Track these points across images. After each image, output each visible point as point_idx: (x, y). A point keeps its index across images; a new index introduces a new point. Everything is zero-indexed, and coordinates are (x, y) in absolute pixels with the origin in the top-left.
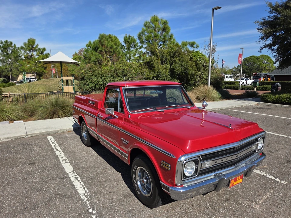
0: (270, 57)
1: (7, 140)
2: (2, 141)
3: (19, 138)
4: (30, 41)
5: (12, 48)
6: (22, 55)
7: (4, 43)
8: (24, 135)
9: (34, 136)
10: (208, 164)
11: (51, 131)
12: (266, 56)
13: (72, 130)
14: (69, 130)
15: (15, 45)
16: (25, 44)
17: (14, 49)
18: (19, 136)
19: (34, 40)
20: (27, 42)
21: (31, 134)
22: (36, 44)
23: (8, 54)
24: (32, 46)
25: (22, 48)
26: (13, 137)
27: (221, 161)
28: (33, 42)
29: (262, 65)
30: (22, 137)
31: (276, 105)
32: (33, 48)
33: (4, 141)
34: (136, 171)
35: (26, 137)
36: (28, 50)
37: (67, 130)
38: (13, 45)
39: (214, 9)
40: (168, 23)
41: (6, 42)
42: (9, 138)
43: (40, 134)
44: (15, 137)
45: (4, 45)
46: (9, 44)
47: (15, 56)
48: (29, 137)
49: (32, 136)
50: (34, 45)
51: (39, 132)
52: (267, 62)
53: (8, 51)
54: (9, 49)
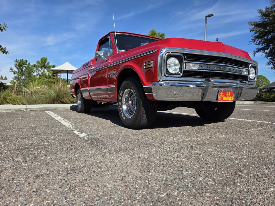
0: (265, 77)
1: (7, 111)
2: (3, 112)
3: (19, 111)
4: (43, 59)
5: (26, 66)
6: (35, 72)
7: (19, 61)
8: (24, 109)
9: (33, 110)
10: (193, 67)
11: (49, 108)
12: (261, 76)
13: (70, 108)
14: (67, 109)
15: (29, 63)
16: (38, 62)
17: (28, 66)
18: (19, 109)
19: (46, 58)
20: (40, 60)
21: (30, 108)
22: (47, 62)
23: (22, 71)
24: (44, 64)
25: (35, 66)
26: (13, 109)
27: (208, 67)
28: (45, 60)
29: (258, 84)
30: (21, 110)
31: (273, 103)
32: (45, 65)
33: (4, 112)
34: (122, 98)
35: (26, 110)
36: (40, 67)
37: (65, 108)
38: (28, 63)
39: (207, 17)
40: (165, 36)
41: (22, 60)
42: (9, 110)
43: (39, 109)
44: (15, 109)
45: (19, 63)
46: (24, 62)
47: (29, 72)
48: (28, 110)
49: (31, 110)
50: (46, 63)
51: (37, 107)
52: (263, 82)
53: (22, 68)
54: (24, 66)
